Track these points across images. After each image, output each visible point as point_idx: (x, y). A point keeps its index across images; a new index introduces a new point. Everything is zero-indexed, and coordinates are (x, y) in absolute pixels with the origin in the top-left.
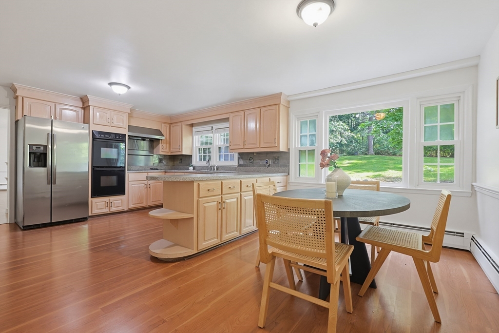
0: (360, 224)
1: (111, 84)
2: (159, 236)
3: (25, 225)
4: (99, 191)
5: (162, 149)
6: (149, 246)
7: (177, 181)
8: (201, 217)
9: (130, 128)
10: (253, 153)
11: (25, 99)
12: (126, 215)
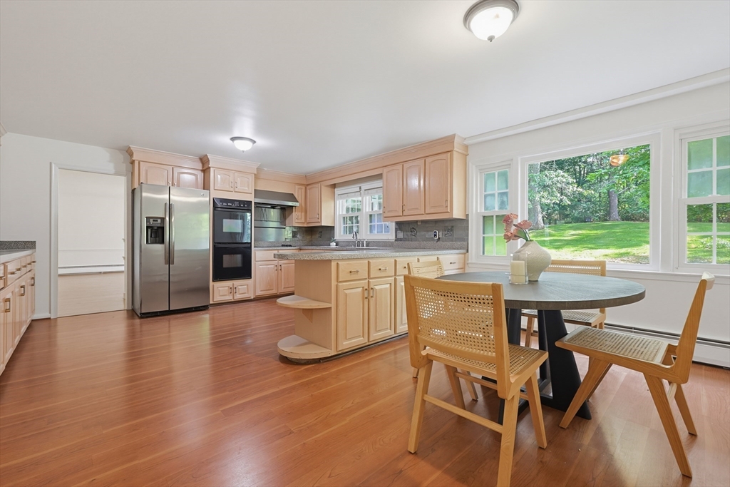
0: (566, 324)
1: (233, 139)
2: (291, 331)
3: (143, 312)
4: (221, 273)
5: (296, 219)
6: (277, 343)
7: (310, 260)
8: (341, 307)
9: (257, 193)
10: (416, 222)
11: (141, 163)
12: (252, 304)
